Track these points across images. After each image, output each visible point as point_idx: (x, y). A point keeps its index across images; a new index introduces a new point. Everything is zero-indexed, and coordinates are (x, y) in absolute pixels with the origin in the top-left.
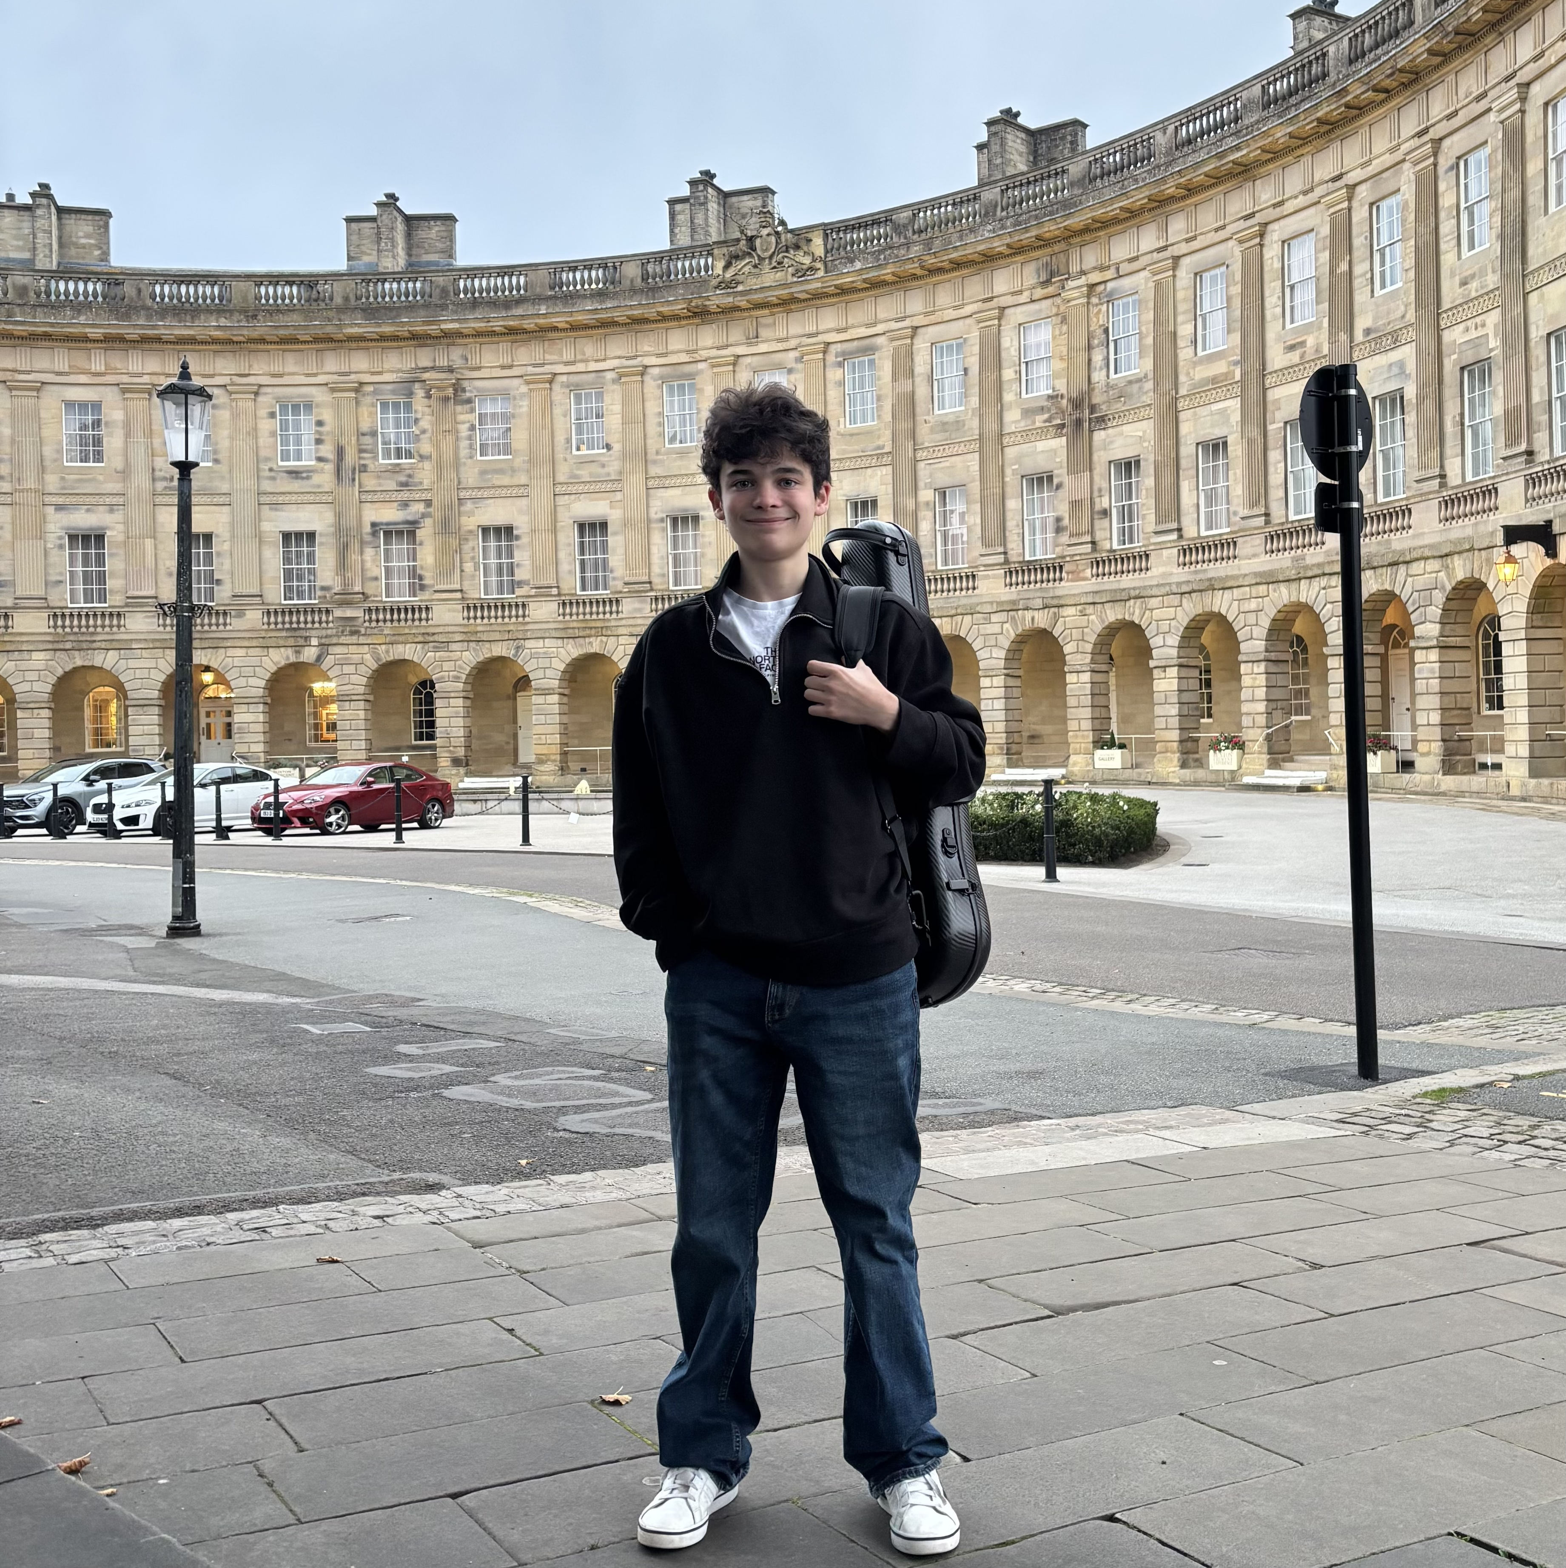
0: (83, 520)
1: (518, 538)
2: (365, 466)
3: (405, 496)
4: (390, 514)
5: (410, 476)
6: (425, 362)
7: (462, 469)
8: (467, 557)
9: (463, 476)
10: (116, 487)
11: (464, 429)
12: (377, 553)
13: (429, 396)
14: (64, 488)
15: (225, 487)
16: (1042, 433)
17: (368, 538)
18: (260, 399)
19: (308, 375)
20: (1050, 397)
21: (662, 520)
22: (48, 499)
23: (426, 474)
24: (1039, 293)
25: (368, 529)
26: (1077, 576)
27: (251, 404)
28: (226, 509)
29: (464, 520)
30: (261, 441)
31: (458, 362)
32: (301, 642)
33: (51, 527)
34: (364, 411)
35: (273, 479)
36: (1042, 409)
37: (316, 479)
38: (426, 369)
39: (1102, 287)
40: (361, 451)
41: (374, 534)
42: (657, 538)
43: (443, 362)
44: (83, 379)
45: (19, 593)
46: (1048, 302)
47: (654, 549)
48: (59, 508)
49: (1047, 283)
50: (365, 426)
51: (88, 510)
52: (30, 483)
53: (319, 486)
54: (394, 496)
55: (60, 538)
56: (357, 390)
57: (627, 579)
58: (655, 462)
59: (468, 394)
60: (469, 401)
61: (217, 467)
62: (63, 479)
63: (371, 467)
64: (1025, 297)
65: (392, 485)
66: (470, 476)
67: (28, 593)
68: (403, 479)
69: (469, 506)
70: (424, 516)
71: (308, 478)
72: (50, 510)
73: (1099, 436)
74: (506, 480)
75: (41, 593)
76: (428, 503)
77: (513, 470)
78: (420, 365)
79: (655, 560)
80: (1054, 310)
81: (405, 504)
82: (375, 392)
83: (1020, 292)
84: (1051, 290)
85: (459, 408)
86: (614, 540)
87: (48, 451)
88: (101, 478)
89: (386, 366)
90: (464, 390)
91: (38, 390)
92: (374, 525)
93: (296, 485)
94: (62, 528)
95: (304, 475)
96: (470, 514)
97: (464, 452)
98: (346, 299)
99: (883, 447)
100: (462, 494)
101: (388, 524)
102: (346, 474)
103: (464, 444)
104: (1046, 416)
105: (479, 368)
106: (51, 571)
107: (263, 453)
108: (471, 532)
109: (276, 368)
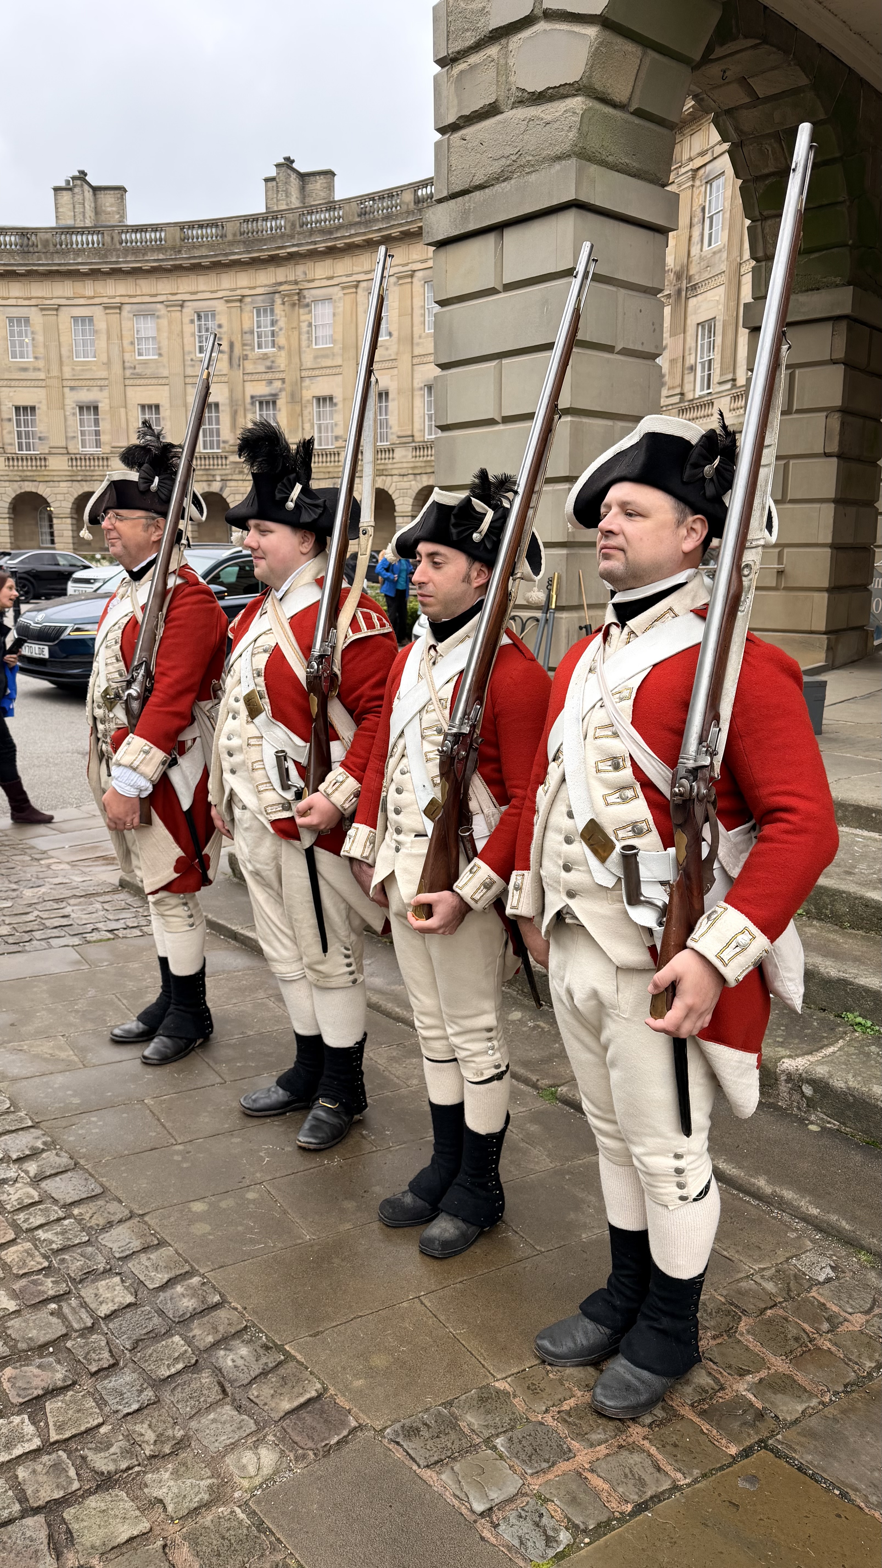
0: (86, 396)
1: (336, 405)
2: (246, 355)
3: (270, 376)
4: (261, 389)
5: (273, 362)
6: (281, 279)
7: (303, 356)
8: (306, 419)
9: (303, 360)
10: (103, 374)
11: (304, 326)
13: (283, 303)
14: (74, 375)
15: (166, 373)
17: (249, 406)
18: (185, 310)
19: (212, 292)
21: (421, 389)
22: (65, 383)
23: (282, 361)
25: (248, 400)
27: (179, 314)
28: (167, 387)
29: (304, 392)
30: (185, 340)
31: (301, 277)
32: (211, 478)
33: (67, 401)
34: (246, 316)
35: (193, 366)
37: (218, 366)
38: (281, 284)
40: (244, 345)
41: (253, 403)
42: (418, 402)
43: (292, 278)
44: (82, 301)
45: (52, 445)
47: (416, 411)
48: (72, 388)
50: (246, 327)
51: (88, 390)
52: (55, 372)
53: (220, 370)
54: (264, 376)
55: (73, 408)
56: (241, 301)
57: (400, 434)
58: (418, 344)
59: (307, 300)
60: (308, 305)
61: (161, 358)
62: (73, 369)
63: (250, 356)
65: (262, 369)
66: (308, 360)
67: (56, 445)
68: (269, 363)
69: (307, 382)
70: (281, 390)
72: (67, 390)
73: (692, 302)
74: (329, 363)
75: (64, 444)
76: (283, 380)
77: (334, 355)
78: (279, 281)
79: (417, 419)
81: (270, 382)
82: (252, 302)
85: (302, 311)
86: (392, 405)
87: (65, 352)
88: (94, 368)
89: (258, 283)
90: (304, 297)
91: (57, 310)
92: (252, 397)
94: (74, 402)
96: (309, 388)
97: (304, 343)
98: (234, 235)
100: (304, 374)
101: (260, 396)
102: (235, 361)
103: (304, 337)
105: (313, 280)
106: (69, 430)
107: (187, 349)
108: (308, 401)
109: (193, 288)
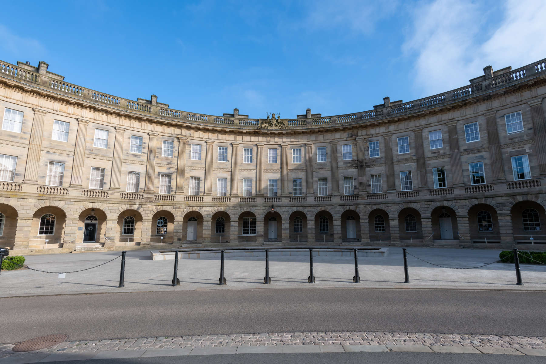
0: (57, 157)
1: (201, 180)
2: (158, 157)
3: (169, 166)
4: (164, 170)
5: (171, 161)
6: (178, 133)
7: (186, 161)
8: (186, 184)
9: (187, 163)
10: (71, 149)
11: (188, 151)
12: (159, 181)
13: (179, 142)
14: (51, 147)
16: (350, 168)
17: (157, 176)
18: (125, 133)
19: (142, 129)
20: (352, 160)
21: (242, 180)
22: (43, 149)
23: (176, 161)
24: (348, 139)
25: (157, 173)
26: (363, 199)
27: (122, 133)
28: (111, 162)
29: (186, 174)
30: (124, 145)
31: (188, 134)
32: (133, 203)
33: (42, 158)
34: (159, 142)
35: (128, 156)
36: (350, 163)
37: (142, 158)
38: (178, 135)
39: (367, 139)
40: (157, 152)
41: (159, 175)
42: (240, 184)
43: (183, 134)
44: (64, 114)
45: (26, 179)
46: (351, 141)
47: (240, 186)
48: (48, 153)
49: (352, 137)
50: (158, 146)
51: (59, 155)
52: (37, 142)
53: (142, 160)
54: (166, 166)
55: (47, 162)
56: (157, 136)
58: (241, 166)
59: (189, 143)
60: (190, 145)
61: (109, 150)
62: (50, 143)
63: (160, 157)
64: (345, 139)
65: (165, 163)
66: (189, 163)
67: (30, 179)
68: (169, 162)
69: (188, 171)
70: (174, 172)
71: (139, 157)
72: (43, 152)
73: (367, 169)
75: (35, 179)
76: (176, 169)
77: (201, 164)
79: (240, 189)
80: (353, 143)
81: (169, 168)
82: (162, 138)
83: (343, 138)
84: (352, 138)
85: (187, 146)
86: (228, 183)
87: (45, 133)
88: (66, 146)
89: (167, 132)
91: (45, 113)
92: (159, 173)
93: (135, 159)
94: (48, 159)
95: (138, 156)
96: (188, 173)
97: (187, 157)
99: (303, 168)
100: (186, 168)
101: (163, 173)
102: (152, 158)
103: (188, 155)
104: (351, 164)
105: (193, 137)
106: (40, 173)
107: (125, 148)
108: (188, 177)
109: (132, 125)
